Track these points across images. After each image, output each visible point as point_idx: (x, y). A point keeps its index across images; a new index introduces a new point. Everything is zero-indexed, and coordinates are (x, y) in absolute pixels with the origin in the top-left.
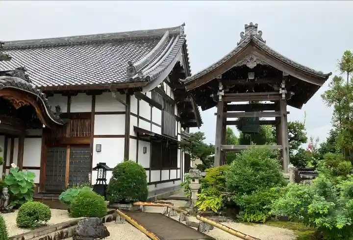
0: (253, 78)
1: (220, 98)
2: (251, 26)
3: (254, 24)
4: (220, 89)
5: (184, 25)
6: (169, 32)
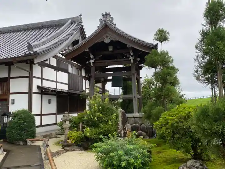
0: (112, 50)
2: (106, 14)
3: (107, 13)
5: (81, 15)
6: (71, 20)
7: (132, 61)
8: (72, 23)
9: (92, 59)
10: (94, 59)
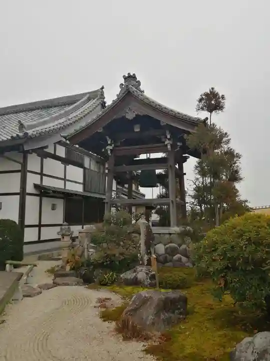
0: (139, 130)
1: (109, 152)
2: (130, 77)
3: (132, 74)
4: (109, 142)
5: (103, 88)
6: (90, 96)
7: (169, 147)
8: (89, 99)
9: (110, 145)
10: (113, 145)
